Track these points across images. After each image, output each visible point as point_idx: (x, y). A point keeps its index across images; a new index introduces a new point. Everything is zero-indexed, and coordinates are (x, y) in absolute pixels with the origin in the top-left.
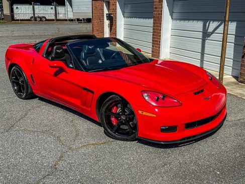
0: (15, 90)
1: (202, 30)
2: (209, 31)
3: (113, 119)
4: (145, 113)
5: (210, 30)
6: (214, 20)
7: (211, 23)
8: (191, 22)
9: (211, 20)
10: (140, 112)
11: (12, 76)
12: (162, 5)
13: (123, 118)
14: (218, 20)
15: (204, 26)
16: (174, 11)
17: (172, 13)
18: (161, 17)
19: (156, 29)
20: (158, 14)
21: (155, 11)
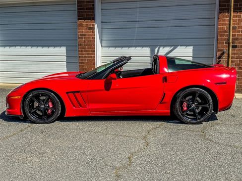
6: (164, 46)
9: (160, 46)
14: (171, 46)
18: (94, 45)
19: (85, 57)
20: (88, 41)
21: (82, 38)
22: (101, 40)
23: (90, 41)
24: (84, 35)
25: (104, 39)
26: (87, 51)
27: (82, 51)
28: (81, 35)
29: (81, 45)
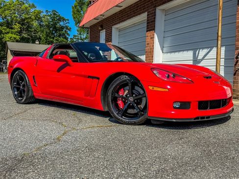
0: (15, 95)
1: (192, 59)
2: (198, 58)
3: (120, 102)
4: (156, 89)
5: (200, 57)
6: (203, 48)
7: (201, 51)
8: (181, 53)
9: (200, 49)
10: (151, 88)
11: (14, 82)
12: (153, 40)
13: (131, 99)
14: (208, 48)
15: (194, 54)
16: (164, 46)
17: (162, 48)
21: (147, 47)
28: (147, 44)
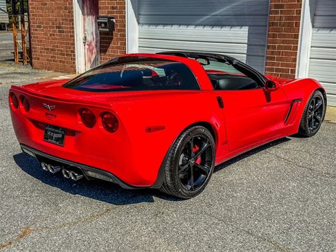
18: (298, 25)
19: (280, 47)
20: (288, 18)
21: (276, 12)
22: (314, 16)
23: (292, 18)
24: (282, 6)
25: (318, 13)
26: (284, 36)
27: (274, 36)
28: (276, 6)
29: (273, 24)
